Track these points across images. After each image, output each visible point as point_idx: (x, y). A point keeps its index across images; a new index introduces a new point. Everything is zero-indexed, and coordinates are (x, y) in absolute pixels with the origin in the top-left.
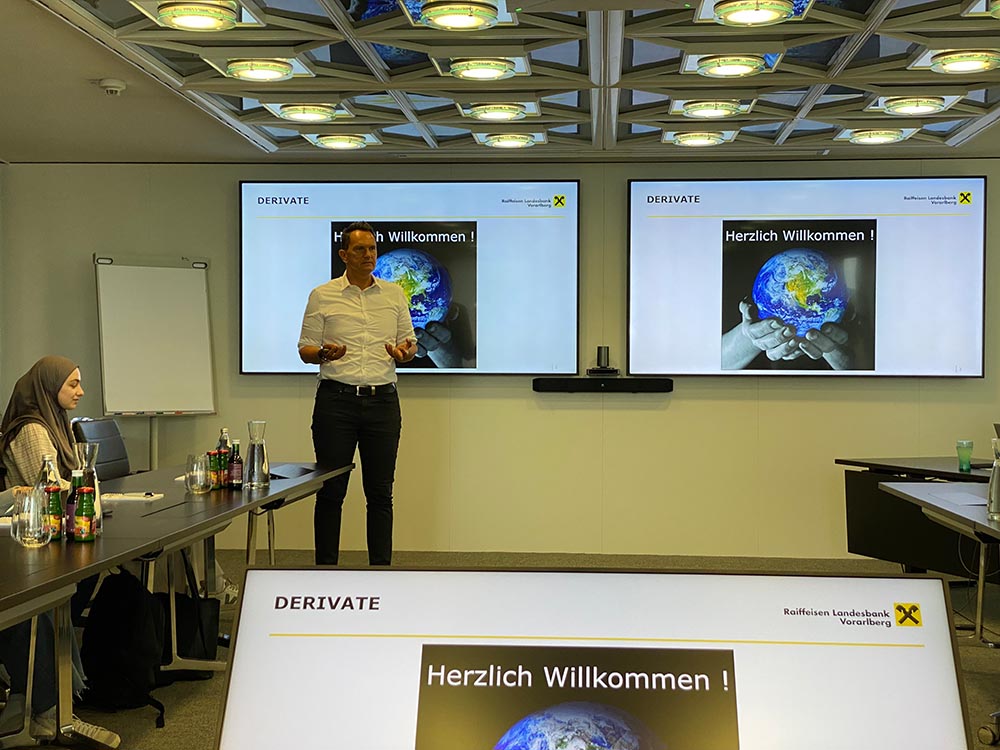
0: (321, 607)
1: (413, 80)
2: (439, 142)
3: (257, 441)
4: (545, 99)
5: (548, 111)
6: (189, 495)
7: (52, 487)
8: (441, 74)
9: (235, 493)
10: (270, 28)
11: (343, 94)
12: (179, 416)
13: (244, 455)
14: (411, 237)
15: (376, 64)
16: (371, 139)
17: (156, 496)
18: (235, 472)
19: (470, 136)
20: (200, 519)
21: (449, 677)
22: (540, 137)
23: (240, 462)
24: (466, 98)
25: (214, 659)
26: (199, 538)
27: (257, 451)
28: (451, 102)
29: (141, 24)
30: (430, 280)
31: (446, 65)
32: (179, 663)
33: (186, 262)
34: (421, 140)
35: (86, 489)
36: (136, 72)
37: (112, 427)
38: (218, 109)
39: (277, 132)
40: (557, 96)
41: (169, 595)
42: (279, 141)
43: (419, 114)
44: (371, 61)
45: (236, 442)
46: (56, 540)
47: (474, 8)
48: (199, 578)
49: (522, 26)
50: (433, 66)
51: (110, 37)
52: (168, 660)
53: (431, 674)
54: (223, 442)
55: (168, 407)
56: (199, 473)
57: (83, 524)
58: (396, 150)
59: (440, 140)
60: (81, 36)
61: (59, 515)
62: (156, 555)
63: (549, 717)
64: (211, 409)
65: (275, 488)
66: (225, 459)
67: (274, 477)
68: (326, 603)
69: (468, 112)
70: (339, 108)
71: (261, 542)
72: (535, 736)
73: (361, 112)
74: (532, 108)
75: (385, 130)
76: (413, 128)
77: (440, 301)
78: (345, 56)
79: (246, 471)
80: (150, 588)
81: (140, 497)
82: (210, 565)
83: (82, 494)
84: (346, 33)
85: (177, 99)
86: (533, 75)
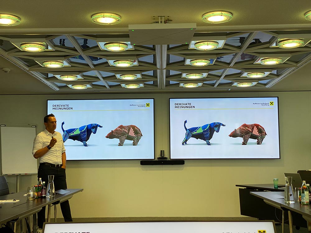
1: (102, 67)
2: (110, 87)
4: (143, 73)
5: (144, 77)
6: (28, 200)
8: (110, 65)
9: (43, 199)
10: (56, 51)
11: (80, 72)
12: (26, 175)
16: (89, 86)
17: (17, 201)
18: (43, 192)
19: (120, 85)
20: (31, 208)
23: (45, 189)
24: (118, 73)
26: (31, 215)
28: (114, 74)
29: (15, 50)
33: (29, 125)
34: (105, 86)
36: (13, 65)
37: (4, 179)
39: (59, 84)
40: (147, 72)
42: (59, 87)
43: (104, 78)
44: (88, 61)
47: (120, 44)
49: (135, 50)
50: (108, 63)
51: (5, 54)
54: (40, 183)
56: (31, 193)
58: (97, 90)
62: (16, 220)
66: (40, 188)
69: (119, 77)
74: (139, 76)
75: (93, 83)
76: (102, 82)
81: (12, 201)
84: (80, 53)
85: (27, 74)
86: (139, 65)
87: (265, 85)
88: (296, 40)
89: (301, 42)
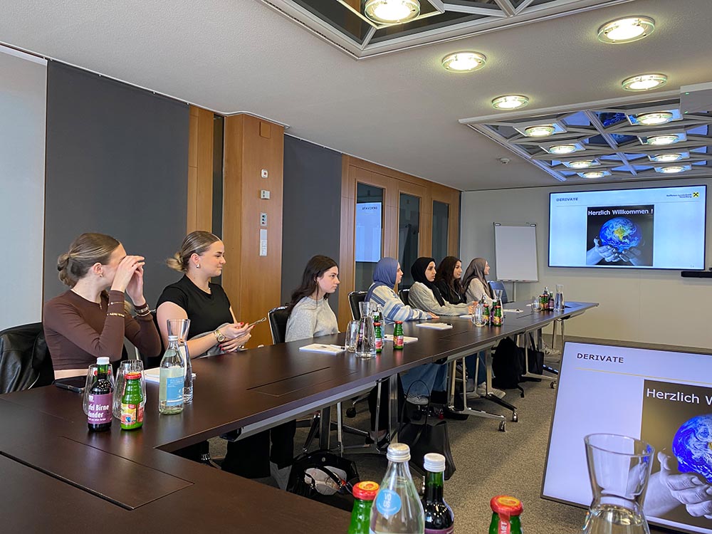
0: (597, 359)
1: (630, 147)
2: (637, 173)
3: (560, 292)
4: (691, 151)
5: (692, 156)
6: (533, 312)
7: (486, 305)
8: (642, 143)
9: (551, 312)
10: (568, 132)
11: (596, 156)
12: (524, 282)
13: (554, 297)
14: (622, 212)
15: (612, 142)
16: (607, 173)
17: (521, 311)
18: (551, 304)
19: (653, 169)
20: (537, 321)
21: (657, 394)
22: (688, 168)
23: (553, 300)
24: (652, 153)
25: (541, 374)
26: (535, 329)
27: (560, 296)
28: (646, 155)
29: (519, 136)
30: (631, 229)
31: (645, 140)
32: (528, 374)
33: (528, 224)
34: (630, 172)
35: (498, 307)
36: (514, 154)
37: (501, 285)
38: (544, 166)
39: (566, 173)
40: (697, 149)
41: (525, 349)
42: (566, 177)
43: (629, 161)
44: (610, 141)
45: (551, 292)
46: (487, 324)
47: (662, 114)
48: (536, 344)
49: (684, 120)
50: (639, 140)
51: (506, 142)
52: (525, 373)
53: (648, 392)
54: (546, 292)
55: (521, 279)
56: (537, 304)
57: (497, 319)
58: (617, 177)
59: (638, 172)
60: (496, 143)
61: (488, 315)
62: (522, 333)
63: (708, 418)
64: (537, 280)
65: (567, 311)
66: (547, 299)
67: (566, 307)
68: (599, 358)
69: (653, 159)
70: (594, 162)
71: (559, 332)
72: (701, 425)
73: (602, 162)
74: (685, 155)
75: (613, 169)
76: (627, 167)
77: (636, 238)
78: (599, 141)
79: (555, 303)
80: (518, 345)
81: (515, 311)
82: (540, 340)
83: (496, 308)
84: (600, 131)
85: (528, 163)
86: (688, 140)
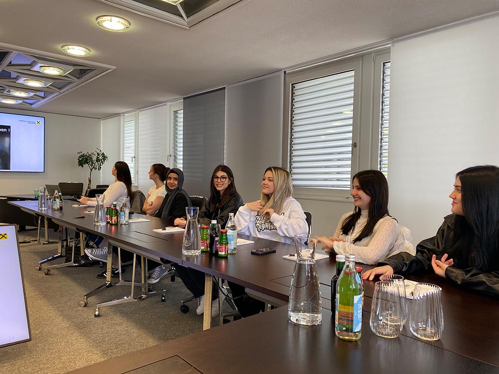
87: (31, 104)
88: (56, 69)
89: (61, 71)
